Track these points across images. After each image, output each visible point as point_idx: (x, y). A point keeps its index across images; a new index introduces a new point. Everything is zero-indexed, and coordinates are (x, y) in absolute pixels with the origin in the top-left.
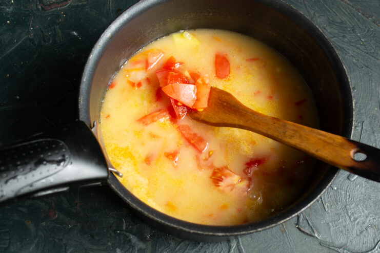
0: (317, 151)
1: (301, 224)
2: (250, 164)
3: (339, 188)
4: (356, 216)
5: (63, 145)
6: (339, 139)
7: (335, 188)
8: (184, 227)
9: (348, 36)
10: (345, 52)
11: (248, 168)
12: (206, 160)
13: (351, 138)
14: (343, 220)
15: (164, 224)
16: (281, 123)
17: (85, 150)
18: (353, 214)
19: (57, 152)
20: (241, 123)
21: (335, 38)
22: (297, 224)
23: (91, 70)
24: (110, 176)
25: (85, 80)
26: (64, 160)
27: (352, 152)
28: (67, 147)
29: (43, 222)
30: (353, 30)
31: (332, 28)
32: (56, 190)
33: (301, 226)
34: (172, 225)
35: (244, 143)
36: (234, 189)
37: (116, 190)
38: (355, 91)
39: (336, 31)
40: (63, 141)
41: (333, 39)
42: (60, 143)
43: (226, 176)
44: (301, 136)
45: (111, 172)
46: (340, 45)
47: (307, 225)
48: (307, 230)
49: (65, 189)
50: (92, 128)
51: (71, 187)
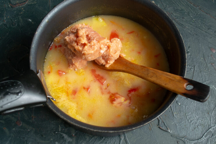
0: (165, 84)
1: (161, 125)
2: (130, 91)
3: (182, 103)
4: (191, 119)
5: (20, 84)
6: (178, 77)
7: (180, 104)
8: (91, 128)
9: (185, 18)
10: (184, 26)
11: (129, 93)
12: (106, 89)
13: (185, 77)
14: (184, 122)
15: (79, 127)
16: (146, 69)
17: (33, 86)
18: (190, 118)
19: (16, 88)
20: (124, 69)
21: (178, 19)
22: (158, 125)
23: (37, 40)
24: (48, 101)
25: (33, 47)
26: (20, 92)
27: (185, 85)
28: (22, 85)
29: (13, 128)
30: (188, 14)
31: (176, 13)
32: (17, 110)
33: (160, 126)
34: (84, 127)
35: (126, 80)
36: (122, 106)
37: (52, 108)
38: (190, 48)
39: (179, 15)
40: (20, 81)
41: (177, 20)
42: (18, 82)
43: (117, 98)
44: (156, 76)
45: (49, 98)
46: (181, 23)
47: (164, 125)
48: (164, 128)
49: (22, 109)
50: (37, 73)
51: (25, 107)
